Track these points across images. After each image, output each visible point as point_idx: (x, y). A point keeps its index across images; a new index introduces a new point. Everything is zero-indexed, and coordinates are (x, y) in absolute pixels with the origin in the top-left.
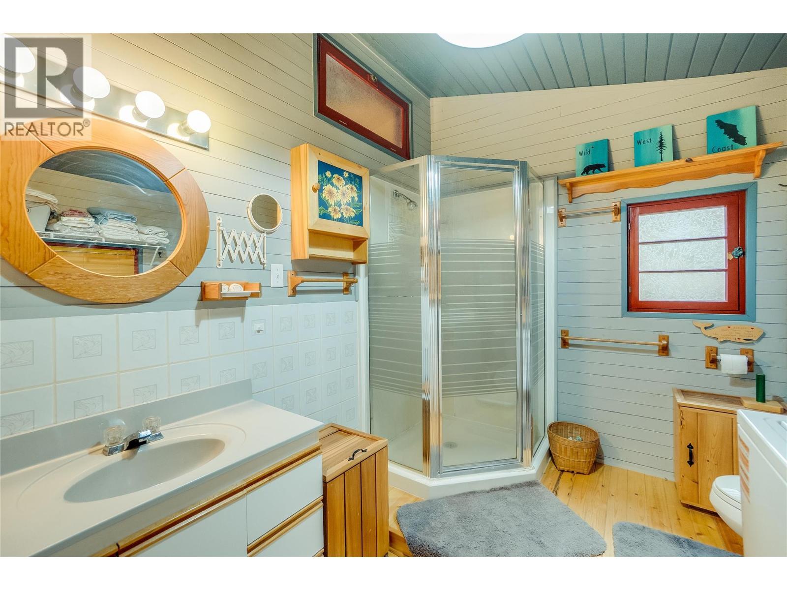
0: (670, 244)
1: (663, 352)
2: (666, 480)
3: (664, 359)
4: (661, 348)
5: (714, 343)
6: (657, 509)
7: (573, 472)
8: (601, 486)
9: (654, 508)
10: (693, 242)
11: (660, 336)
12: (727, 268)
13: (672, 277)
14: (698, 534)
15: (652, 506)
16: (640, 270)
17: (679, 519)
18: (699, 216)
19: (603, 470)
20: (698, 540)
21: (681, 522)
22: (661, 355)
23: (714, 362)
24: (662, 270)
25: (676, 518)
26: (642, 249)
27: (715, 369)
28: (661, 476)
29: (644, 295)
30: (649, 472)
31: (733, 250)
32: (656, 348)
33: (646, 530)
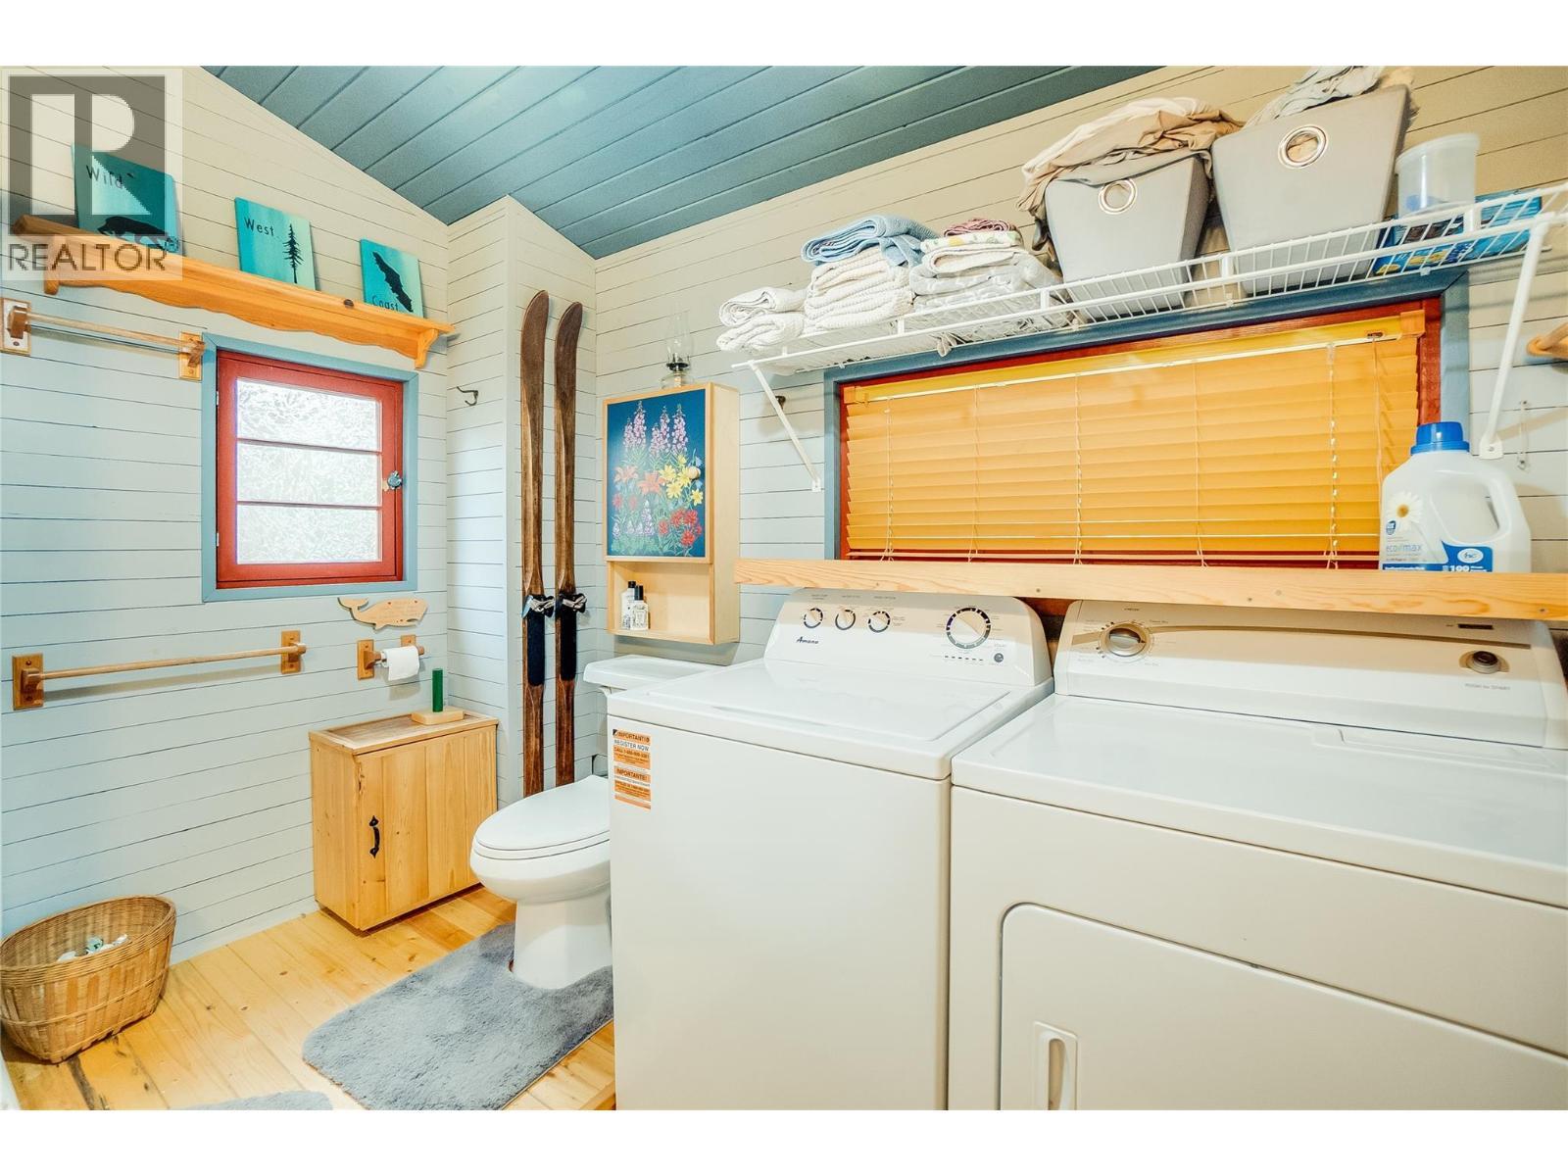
0: (296, 450)
1: (292, 666)
2: (304, 915)
3: (295, 679)
4: (287, 658)
5: (367, 633)
6: (334, 970)
7: (109, 1035)
8: (207, 1012)
9: (329, 972)
10: (332, 454)
11: (284, 634)
12: (381, 505)
13: (298, 515)
14: (411, 959)
15: (325, 971)
16: (240, 498)
17: (374, 959)
18: (341, 408)
19: (177, 980)
20: (418, 967)
21: (380, 961)
22: (288, 672)
23: (370, 663)
24: (280, 500)
25: (369, 960)
26: (244, 452)
27: (370, 677)
28: (292, 914)
29: (249, 552)
30: (271, 922)
31: (389, 476)
32: (278, 660)
33: (358, 1012)
